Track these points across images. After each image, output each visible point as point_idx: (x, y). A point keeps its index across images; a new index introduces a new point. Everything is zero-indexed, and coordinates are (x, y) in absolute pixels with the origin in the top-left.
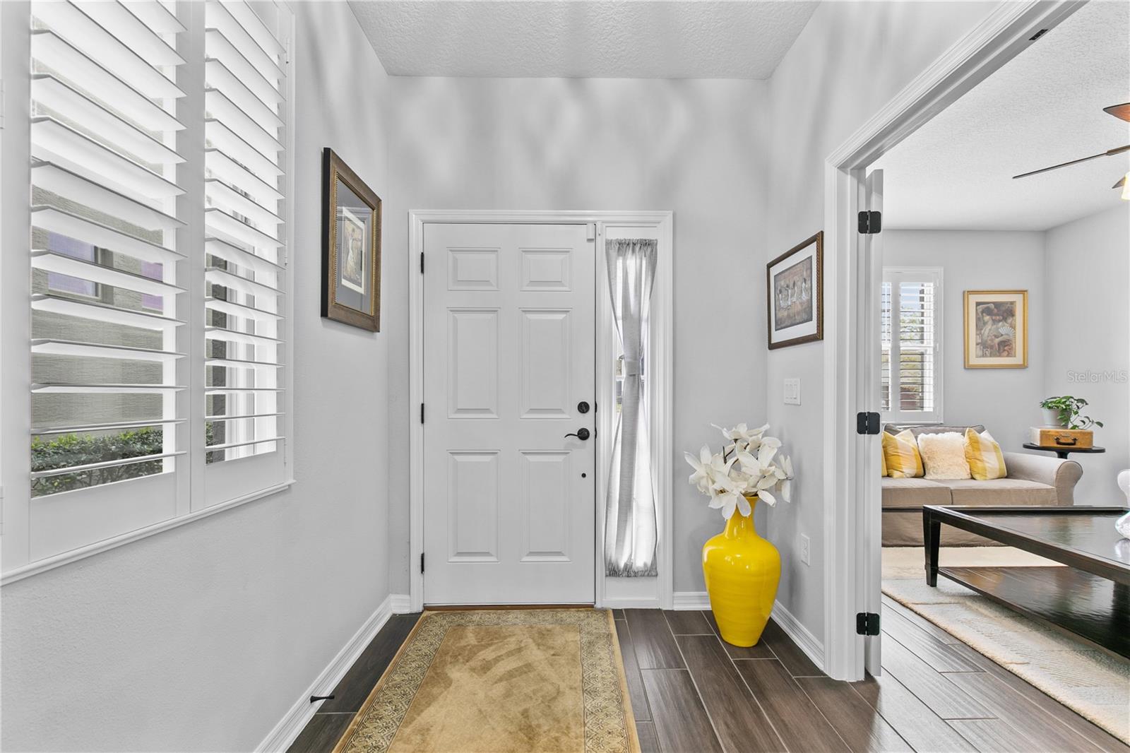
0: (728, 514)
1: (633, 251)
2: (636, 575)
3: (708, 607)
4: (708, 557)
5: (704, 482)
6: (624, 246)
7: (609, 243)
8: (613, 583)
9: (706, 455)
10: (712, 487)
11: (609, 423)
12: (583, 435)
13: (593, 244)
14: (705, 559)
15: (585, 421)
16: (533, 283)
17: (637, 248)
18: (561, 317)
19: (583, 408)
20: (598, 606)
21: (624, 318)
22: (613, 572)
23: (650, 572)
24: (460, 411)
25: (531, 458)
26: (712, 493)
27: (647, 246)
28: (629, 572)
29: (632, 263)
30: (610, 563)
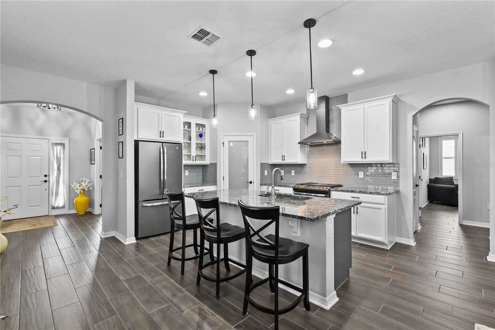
0: (79, 192)
1: (59, 145)
2: (59, 208)
3: (76, 212)
4: (75, 202)
5: (74, 188)
6: (56, 144)
7: (53, 143)
8: (54, 210)
9: (75, 183)
10: (75, 188)
11: (53, 179)
12: (46, 181)
13: (48, 143)
14: (74, 202)
15: (47, 179)
16: (31, 150)
17: (60, 145)
18: (39, 157)
19: (46, 176)
20: (50, 215)
21: (56, 158)
22: (54, 208)
23: (63, 207)
24: (8, 177)
25: (30, 187)
26: (75, 190)
27: (63, 145)
28: (58, 208)
29: (59, 148)
30: (53, 206)
